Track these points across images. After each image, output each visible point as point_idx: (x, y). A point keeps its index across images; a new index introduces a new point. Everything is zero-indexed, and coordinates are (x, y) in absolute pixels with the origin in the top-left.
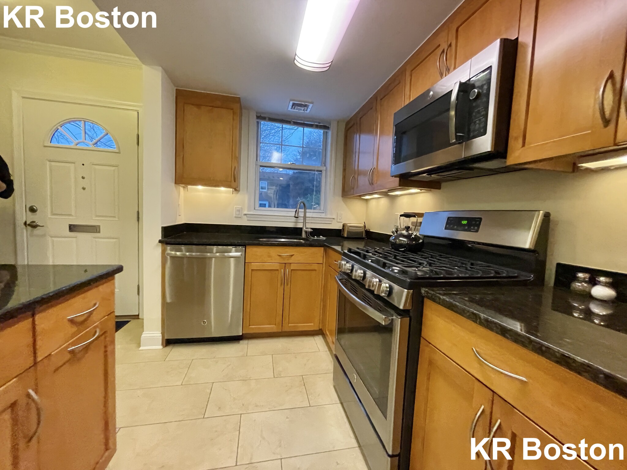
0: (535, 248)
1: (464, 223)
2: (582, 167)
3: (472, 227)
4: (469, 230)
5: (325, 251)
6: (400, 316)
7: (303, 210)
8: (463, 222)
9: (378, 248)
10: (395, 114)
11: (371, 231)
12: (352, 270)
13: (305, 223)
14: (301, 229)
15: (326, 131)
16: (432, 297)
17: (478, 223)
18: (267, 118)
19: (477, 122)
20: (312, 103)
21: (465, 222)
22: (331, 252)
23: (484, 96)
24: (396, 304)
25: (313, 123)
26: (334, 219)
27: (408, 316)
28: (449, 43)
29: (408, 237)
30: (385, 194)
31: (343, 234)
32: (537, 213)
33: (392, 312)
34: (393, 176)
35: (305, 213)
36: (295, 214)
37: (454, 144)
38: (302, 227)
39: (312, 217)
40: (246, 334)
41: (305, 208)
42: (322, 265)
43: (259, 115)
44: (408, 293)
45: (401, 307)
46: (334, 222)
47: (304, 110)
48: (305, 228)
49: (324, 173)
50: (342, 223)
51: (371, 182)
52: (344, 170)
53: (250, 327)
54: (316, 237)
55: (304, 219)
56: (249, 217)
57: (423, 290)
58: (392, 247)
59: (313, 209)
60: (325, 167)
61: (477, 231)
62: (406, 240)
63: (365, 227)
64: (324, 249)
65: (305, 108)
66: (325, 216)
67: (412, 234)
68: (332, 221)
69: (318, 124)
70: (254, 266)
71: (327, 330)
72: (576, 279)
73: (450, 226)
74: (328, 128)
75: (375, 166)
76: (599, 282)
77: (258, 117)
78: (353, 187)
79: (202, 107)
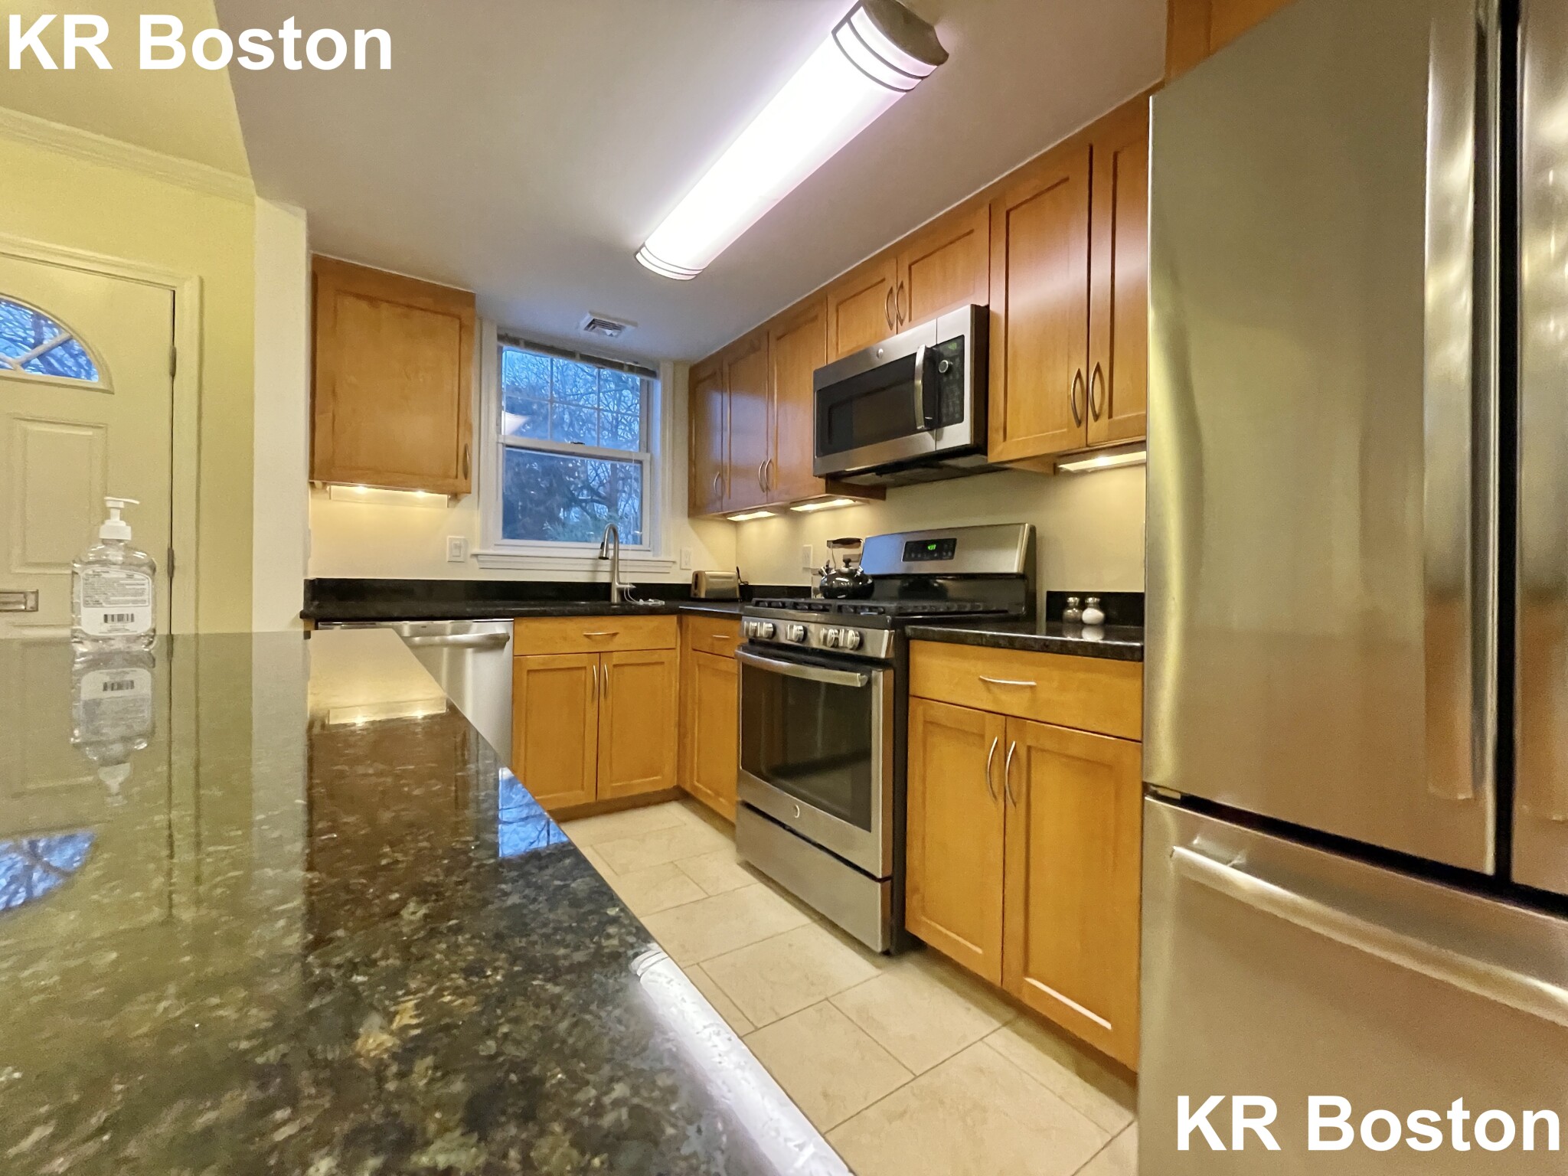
0: (1024, 571)
1: (931, 548)
2: (1061, 468)
3: (944, 554)
4: (940, 558)
5: (680, 623)
6: (881, 669)
8: (929, 547)
10: (816, 373)
11: (750, 584)
12: (774, 633)
13: (616, 571)
14: (608, 586)
15: (646, 378)
16: (922, 635)
17: (951, 546)
18: (521, 343)
19: (951, 404)
20: (635, 324)
22: (697, 621)
23: (956, 371)
24: (874, 655)
25: (623, 362)
26: (674, 562)
27: (892, 668)
28: (899, 282)
29: (850, 575)
30: (784, 510)
31: (695, 594)
32: (1022, 527)
33: (869, 667)
34: (816, 476)
35: (616, 550)
36: (602, 552)
37: (921, 431)
38: (609, 581)
39: (630, 560)
41: (615, 538)
42: (673, 649)
43: (503, 333)
44: (890, 635)
45: (882, 657)
46: (674, 569)
47: (611, 335)
48: (617, 584)
49: (647, 466)
50: (692, 572)
51: (765, 486)
52: (693, 462)
54: (642, 599)
55: (613, 563)
56: (483, 561)
57: (908, 630)
59: (631, 542)
60: (649, 455)
61: (952, 558)
62: (847, 580)
63: (739, 577)
64: (675, 618)
65: (615, 333)
66: (654, 556)
67: (856, 570)
68: (670, 567)
69: (632, 364)
70: (534, 662)
71: (695, 779)
72: (1066, 606)
73: (910, 555)
74: (653, 374)
75: (771, 456)
76: (1088, 604)
77: (502, 338)
78: (720, 494)
79: (383, 304)
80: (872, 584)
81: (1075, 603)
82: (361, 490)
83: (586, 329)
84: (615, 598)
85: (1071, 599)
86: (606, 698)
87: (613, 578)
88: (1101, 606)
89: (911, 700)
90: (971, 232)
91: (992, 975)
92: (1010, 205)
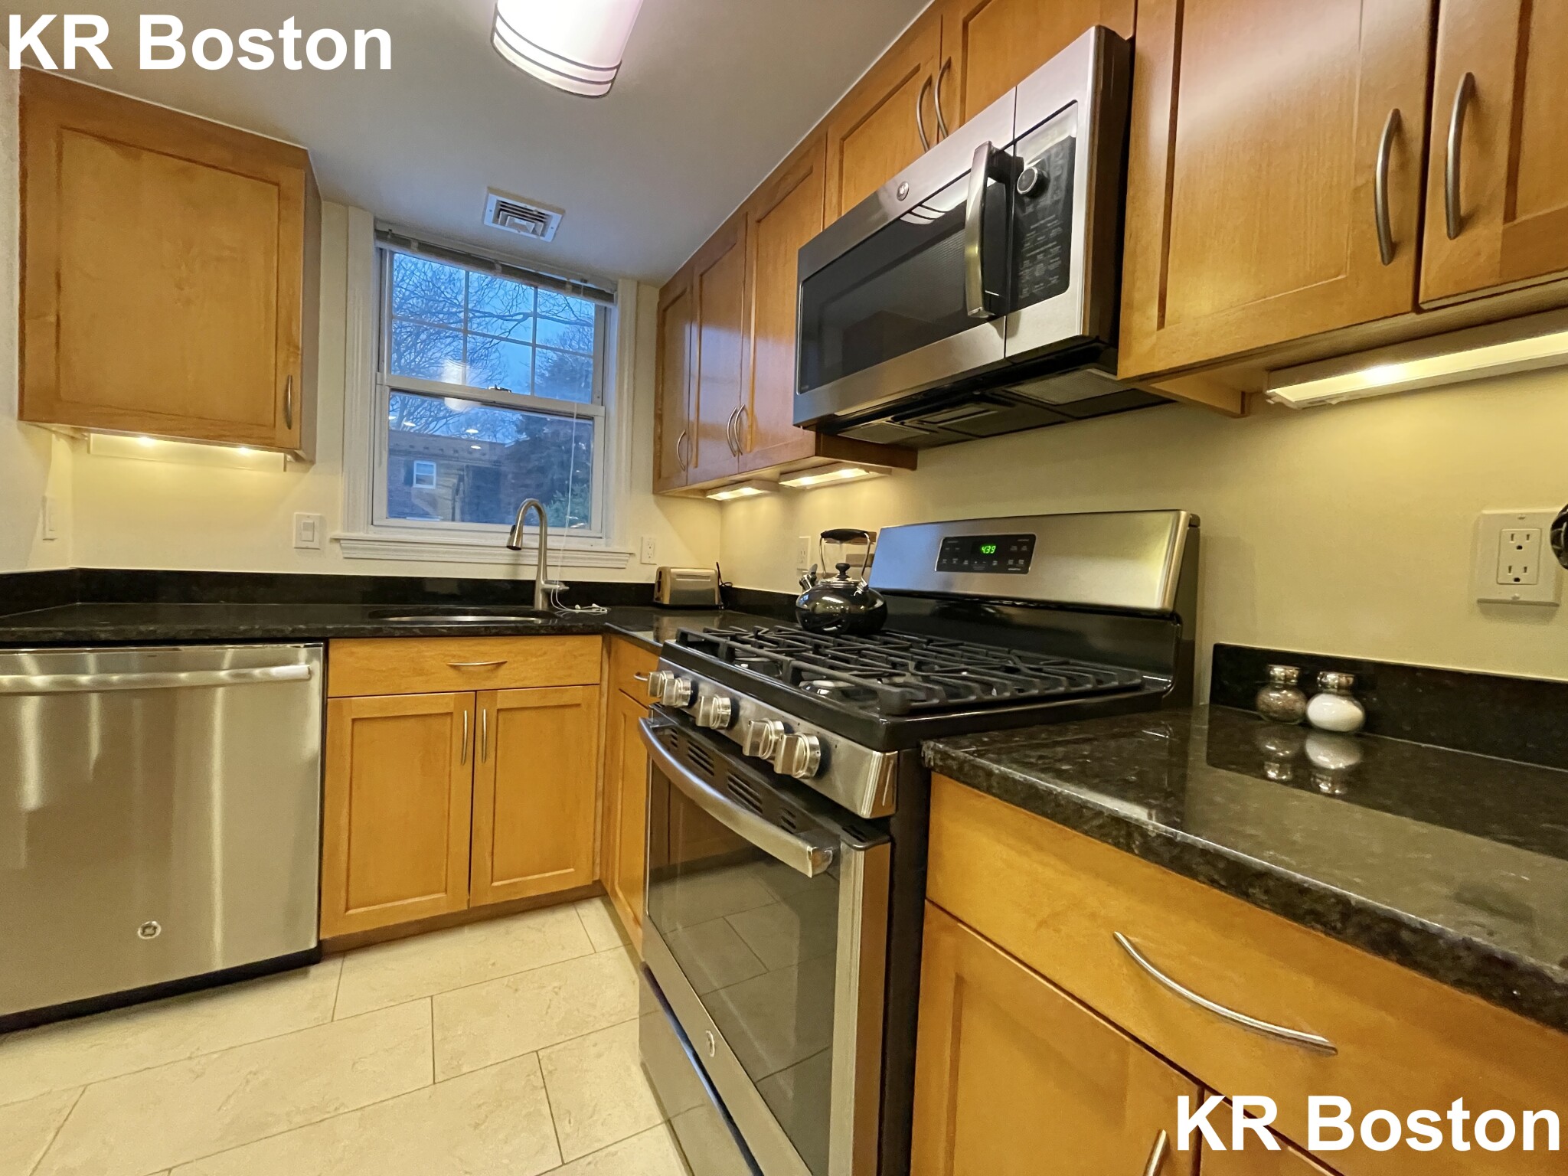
0: (1173, 608)
1: (986, 551)
2: (1272, 396)
3: (1011, 562)
4: (1003, 569)
5: (608, 647)
6: (862, 841)
7: (537, 530)
8: (983, 549)
9: (766, 630)
10: (800, 250)
11: (736, 586)
12: (694, 699)
13: (543, 565)
14: (532, 584)
15: (603, 305)
16: (961, 769)
17: (1024, 548)
18: (415, 244)
19: (1040, 257)
20: (562, 212)
21: (989, 549)
22: (625, 649)
24: (847, 801)
25: (565, 279)
26: (630, 554)
27: (887, 838)
28: (944, 62)
29: (846, 592)
30: (772, 486)
31: (658, 599)
32: (1172, 516)
33: (836, 828)
34: (798, 426)
35: (543, 537)
36: (511, 539)
37: (977, 321)
38: (534, 578)
39: (565, 550)
40: (334, 939)
41: (541, 520)
42: (597, 687)
43: (384, 228)
44: (885, 762)
45: (865, 812)
46: (634, 562)
47: (534, 232)
48: (543, 582)
49: (599, 422)
50: (656, 568)
51: (735, 448)
52: (659, 417)
53: (351, 912)
54: (577, 606)
55: (540, 554)
56: (348, 548)
58: (803, 623)
59: (567, 524)
60: (603, 408)
61: (1025, 571)
62: (840, 602)
63: (719, 576)
64: (603, 640)
65: (537, 227)
66: (607, 545)
67: (856, 584)
68: (627, 561)
69: (579, 283)
70: (363, 706)
71: (614, 877)
72: (1268, 682)
73: (950, 561)
74: (609, 297)
75: (746, 402)
76: (1325, 685)
77: (380, 235)
78: (685, 464)
79: (145, 155)
80: (884, 606)
81: (1287, 678)
82: (145, 442)
83: (495, 221)
84: (540, 603)
85: (1278, 671)
86: (485, 757)
87: (539, 574)
88: (1353, 692)
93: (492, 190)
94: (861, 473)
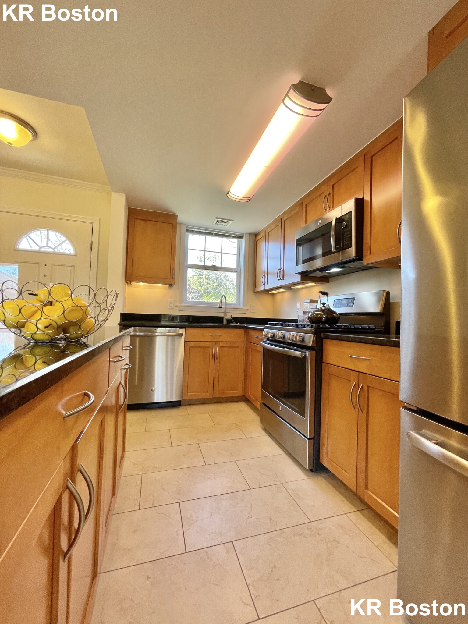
0: (383, 312)
3: (350, 304)
4: (348, 306)
5: (246, 332)
6: (310, 351)
13: (226, 313)
14: (222, 317)
15: (240, 240)
16: (327, 337)
17: (353, 301)
18: (194, 232)
19: (347, 240)
20: (232, 220)
23: (349, 225)
24: (307, 344)
25: (229, 235)
27: (315, 350)
28: (329, 193)
30: (289, 288)
33: (305, 349)
34: (296, 273)
35: (226, 305)
37: (334, 252)
40: (185, 400)
42: (243, 342)
43: (188, 229)
44: (314, 336)
45: (310, 346)
47: (225, 225)
48: (226, 317)
51: (279, 279)
52: (255, 270)
53: (188, 394)
55: (224, 309)
56: (179, 308)
57: (322, 335)
60: (240, 268)
61: (353, 306)
64: (245, 330)
65: (226, 224)
68: (247, 311)
69: (233, 235)
70: (192, 343)
71: (250, 393)
73: (336, 305)
75: (282, 267)
77: (188, 231)
78: (264, 283)
79: (148, 222)
83: (216, 224)
84: (225, 322)
86: (217, 359)
87: (224, 315)
89: (323, 363)
90: (357, 168)
91: (353, 487)
92: (372, 154)
93: (217, 218)
94: (314, 284)
